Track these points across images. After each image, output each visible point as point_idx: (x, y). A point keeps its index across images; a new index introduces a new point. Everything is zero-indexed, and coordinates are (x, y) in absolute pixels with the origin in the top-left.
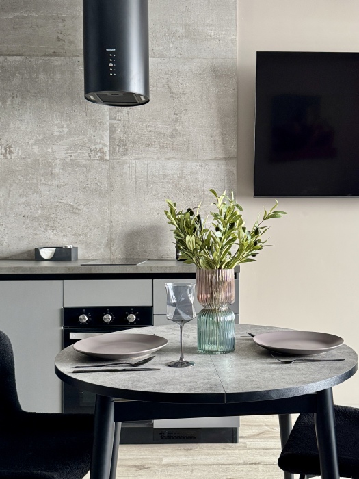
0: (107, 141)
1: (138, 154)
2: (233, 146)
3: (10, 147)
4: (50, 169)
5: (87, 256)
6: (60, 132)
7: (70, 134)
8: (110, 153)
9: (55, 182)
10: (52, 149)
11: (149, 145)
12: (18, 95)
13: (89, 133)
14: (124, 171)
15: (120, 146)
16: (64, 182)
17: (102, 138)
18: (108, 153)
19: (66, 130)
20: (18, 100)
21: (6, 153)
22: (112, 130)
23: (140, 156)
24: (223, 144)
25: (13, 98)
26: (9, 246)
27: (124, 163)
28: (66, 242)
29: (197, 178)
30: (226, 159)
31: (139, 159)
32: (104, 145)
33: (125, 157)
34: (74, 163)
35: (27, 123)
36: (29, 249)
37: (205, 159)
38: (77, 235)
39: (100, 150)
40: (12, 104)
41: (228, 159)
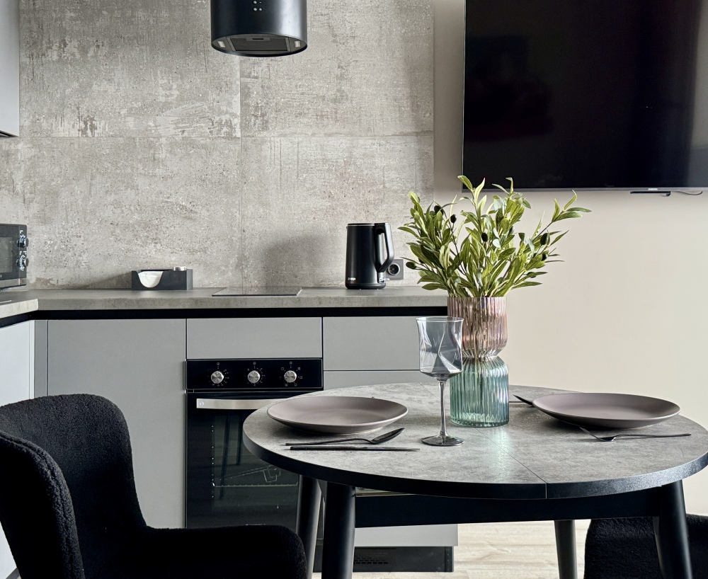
0: (237, 108)
1: (283, 128)
2: (428, 115)
3: (92, 119)
4: (152, 152)
5: (207, 283)
6: (167, 96)
7: (181, 99)
8: (241, 127)
9: (159, 171)
10: (155, 122)
11: (300, 114)
12: (105, 42)
13: (210, 98)
14: (263, 153)
15: (257, 116)
16: (172, 172)
17: (229, 104)
18: (238, 126)
19: (176, 93)
20: (105, 50)
21: (86, 128)
22: (245, 93)
23: (287, 131)
24: (413, 111)
25: (98, 46)
26: (89, 268)
27: (263, 142)
28: (175, 261)
29: (374, 163)
30: (417, 134)
31: (285, 135)
32: (234, 115)
33: (265, 133)
34: (189, 143)
35: (119, 84)
36: (120, 273)
37: (386, 134)
38: (192, 252)
39: (227, 122)
40: (95, 56)
41: (420, 134)
